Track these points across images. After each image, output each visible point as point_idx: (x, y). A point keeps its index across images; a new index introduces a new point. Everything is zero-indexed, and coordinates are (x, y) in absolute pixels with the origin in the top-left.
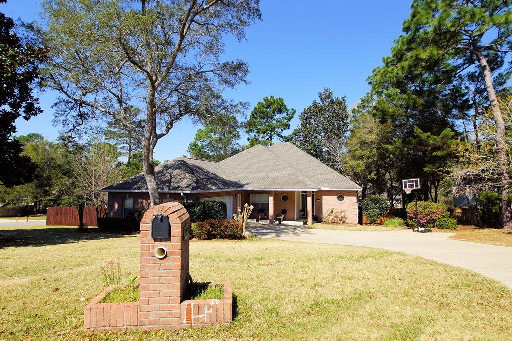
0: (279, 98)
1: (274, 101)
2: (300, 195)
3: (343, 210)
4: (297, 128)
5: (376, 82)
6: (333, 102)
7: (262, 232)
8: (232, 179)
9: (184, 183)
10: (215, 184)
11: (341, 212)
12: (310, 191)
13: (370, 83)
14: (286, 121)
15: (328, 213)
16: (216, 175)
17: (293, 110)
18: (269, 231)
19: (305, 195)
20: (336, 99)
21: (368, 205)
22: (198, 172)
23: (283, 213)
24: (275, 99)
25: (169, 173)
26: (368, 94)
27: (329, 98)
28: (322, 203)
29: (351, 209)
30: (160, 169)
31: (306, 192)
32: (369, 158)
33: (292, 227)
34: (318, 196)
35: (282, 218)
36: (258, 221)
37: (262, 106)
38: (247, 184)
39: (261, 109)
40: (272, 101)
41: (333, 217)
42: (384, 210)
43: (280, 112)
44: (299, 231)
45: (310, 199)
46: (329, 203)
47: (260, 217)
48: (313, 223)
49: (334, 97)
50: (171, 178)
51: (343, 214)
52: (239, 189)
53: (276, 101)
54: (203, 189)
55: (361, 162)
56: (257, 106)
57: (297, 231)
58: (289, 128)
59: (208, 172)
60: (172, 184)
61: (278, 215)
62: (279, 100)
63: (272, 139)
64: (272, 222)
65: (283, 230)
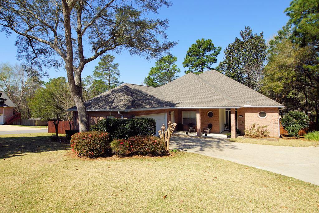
0: (208, 40)
1: (204, 42)
2: (224, 112)
3: (265, 125)
4: (222, 61)
5: (294, 12)
6: (252, 37)
7: (188, 145)
8: (167, 100)
9: (122, 103)
10: (150, 104)
11: (263, 127)
12: (233, 109)
13: (288, 14)
14: (214, 56)
15: (250, 128)
16: (153, 96)
17: (219, 47)
18: (195, 143)
19: (228, 112)
20: (255, 35)
21: (288, 120)
22: (136, 94)
23: (208, 127)
24: (205, 40)
25: (114, 96)
26: (283, 28)
27: (249, 35)
28: (244, 118)
29: (273, 124)
30: (109, 93)
31: (230, 109)
32: (287, 79)
33: (216, 140)
34: (240, 113)
35: (208, 131)
36: (187, 133)
37: (195, 46)
38: (178, 103)
39: (194, 48)
40: (203, 42)
41: (255, 131)
42: (305, 124)
43: (209, 50)
44: (222, 144)
45: (233, 116)
46: (250, 119)
47: (189, 130)
48: (236, 137)
49: (253, 33)
50: (114, 99)
51: (265, 129)
52: (172, 108)
53: (206, 42)
54: (136, 108)
55: (279, 83)
56: (191, 47)
57: (220, 145)
58: (216, 62)
59: (147, 95)
60: (113, 104)
61: (204, 129)
62: (208, 41)
63: (202, 70)
64: (199, 135)
65: (208, 143)
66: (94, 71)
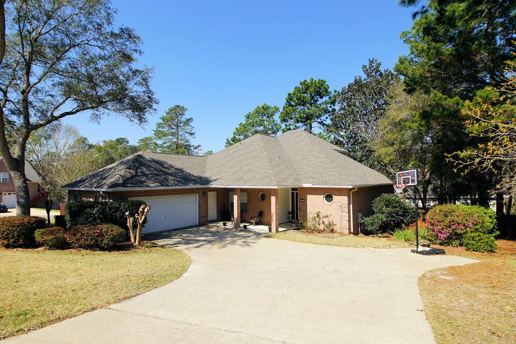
0: (317, 80)
2: (289, 194)
6: (381, 75)
10: (163, 181)
17: (335, 91)
19: (294, 193)
27: (377, 71)
29: (340, 213)
31: (295, 189)
34: (301, 195)
35: (254, 222)
36: (224, 224)
37: (298, 91)
38: (215, 180)
40: (311, 84)
45: (273, 200)
46: (315, 204)
50: (110, 174)
51: (330, 219)
52: (202, 186)
53: (314, 83)
54: (128, 187)
56: (291, 92)
61: (251, 219)
63: (311, 128)
64: (236, 226)
66: (155, 129)
